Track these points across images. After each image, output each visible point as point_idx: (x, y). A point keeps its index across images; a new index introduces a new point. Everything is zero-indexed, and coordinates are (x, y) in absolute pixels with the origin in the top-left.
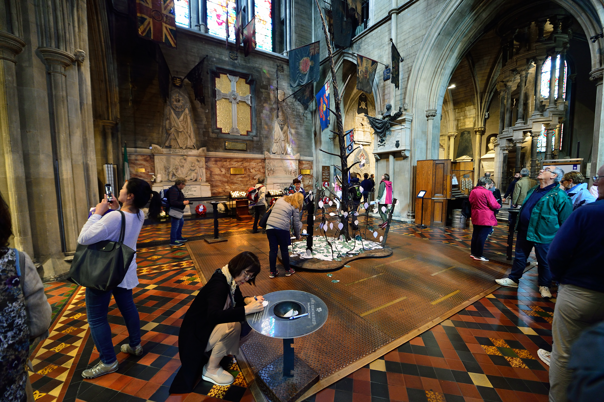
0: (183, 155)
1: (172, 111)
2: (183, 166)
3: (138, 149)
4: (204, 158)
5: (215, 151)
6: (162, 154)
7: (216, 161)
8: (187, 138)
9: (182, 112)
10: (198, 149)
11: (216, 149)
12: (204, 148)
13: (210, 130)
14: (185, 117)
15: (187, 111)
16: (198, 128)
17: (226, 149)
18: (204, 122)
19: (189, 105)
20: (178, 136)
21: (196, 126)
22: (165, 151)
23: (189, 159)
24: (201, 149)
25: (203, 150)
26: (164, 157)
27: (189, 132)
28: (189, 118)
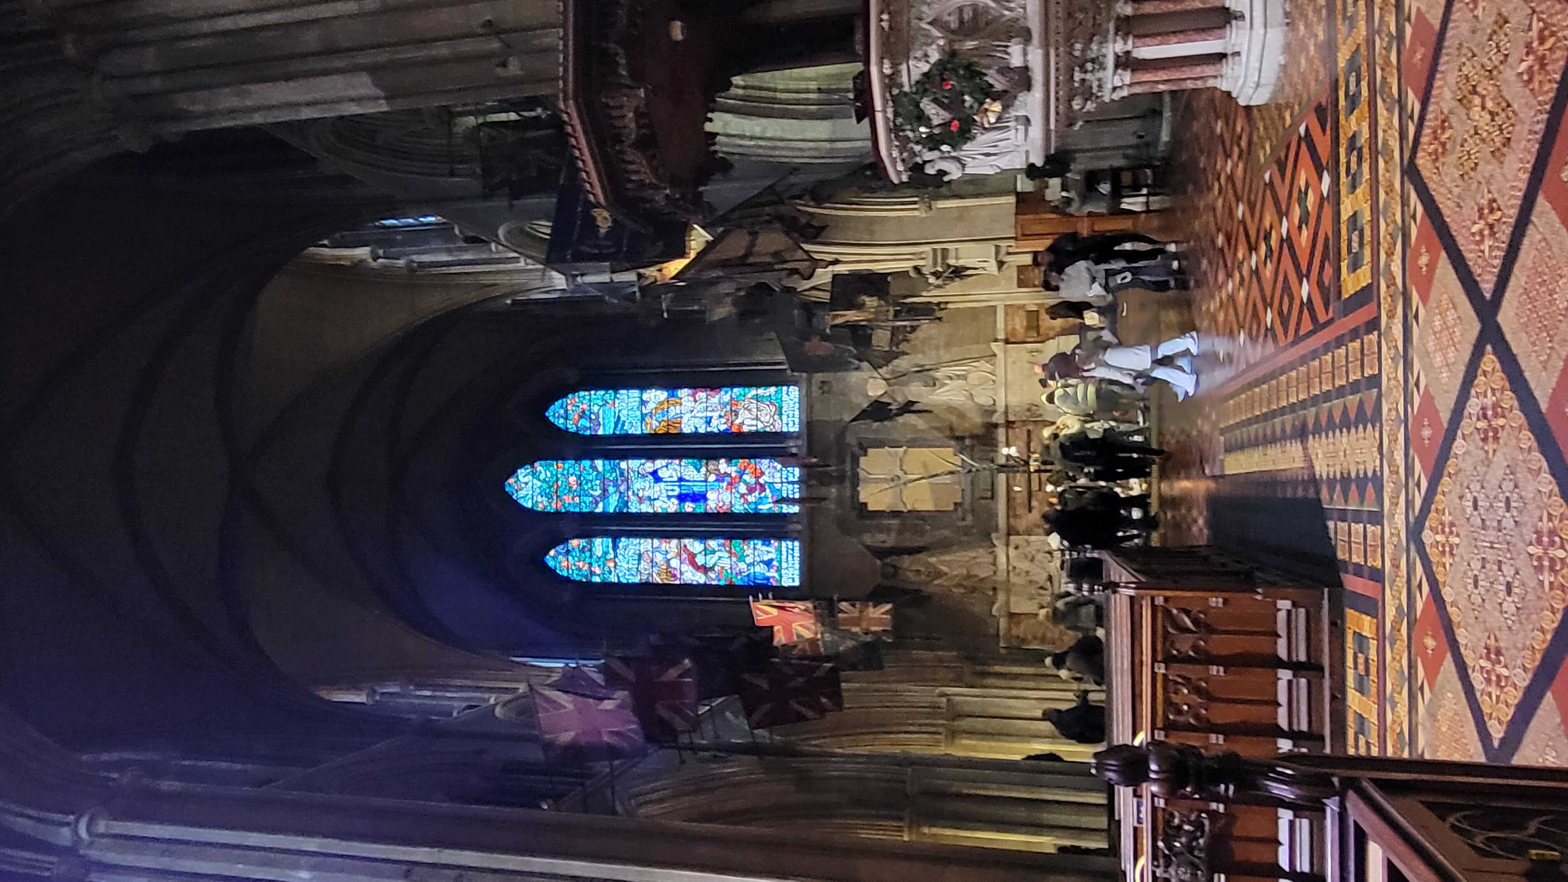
0: (1008, 572)
1: (936, 582)
2: (1027, 573)
3: (1001, 633)
4: (1012, 537)
5: (997, 515)
6: (1007, 603)
7: (1016, 516)
8: (978, 564)
9: (935, 567)
10: (995, 546)
11: (993, 515)
12: (993, 535)
13: (960, 524)
14: (942, 563)
15: (933, 560)
16: (960, 543)
17: (992, 498)
18: (946, 533)
19: (922, 556)
20: (976, 576)
21: (955, 547)
22: (1001, 597)
23: (1014, 562)
24: (995, 542)
25: (997, 538)
26: (1013, 599)
27: (966, 559)
28: (943, 558)
